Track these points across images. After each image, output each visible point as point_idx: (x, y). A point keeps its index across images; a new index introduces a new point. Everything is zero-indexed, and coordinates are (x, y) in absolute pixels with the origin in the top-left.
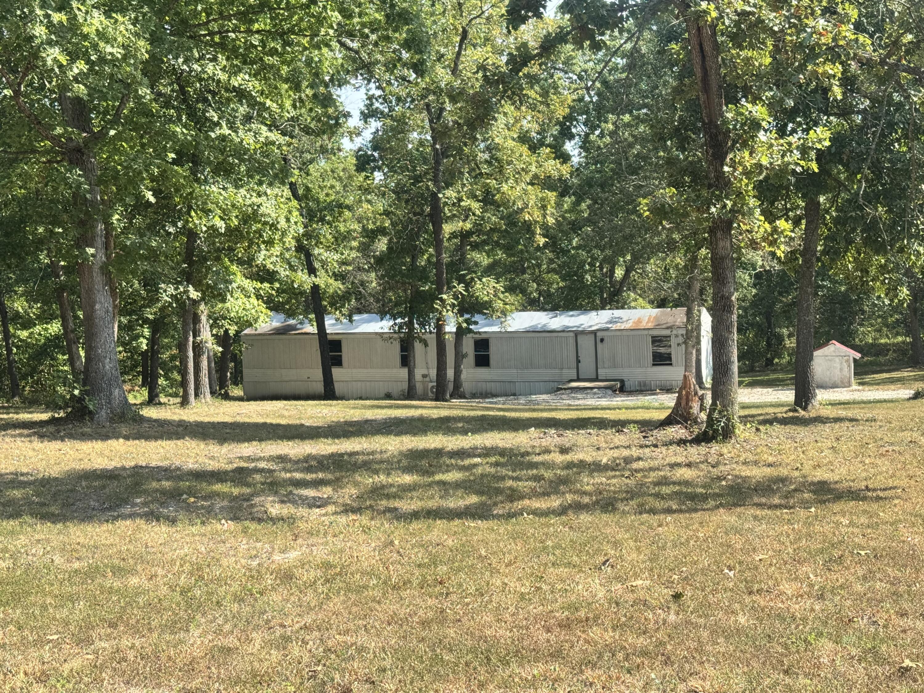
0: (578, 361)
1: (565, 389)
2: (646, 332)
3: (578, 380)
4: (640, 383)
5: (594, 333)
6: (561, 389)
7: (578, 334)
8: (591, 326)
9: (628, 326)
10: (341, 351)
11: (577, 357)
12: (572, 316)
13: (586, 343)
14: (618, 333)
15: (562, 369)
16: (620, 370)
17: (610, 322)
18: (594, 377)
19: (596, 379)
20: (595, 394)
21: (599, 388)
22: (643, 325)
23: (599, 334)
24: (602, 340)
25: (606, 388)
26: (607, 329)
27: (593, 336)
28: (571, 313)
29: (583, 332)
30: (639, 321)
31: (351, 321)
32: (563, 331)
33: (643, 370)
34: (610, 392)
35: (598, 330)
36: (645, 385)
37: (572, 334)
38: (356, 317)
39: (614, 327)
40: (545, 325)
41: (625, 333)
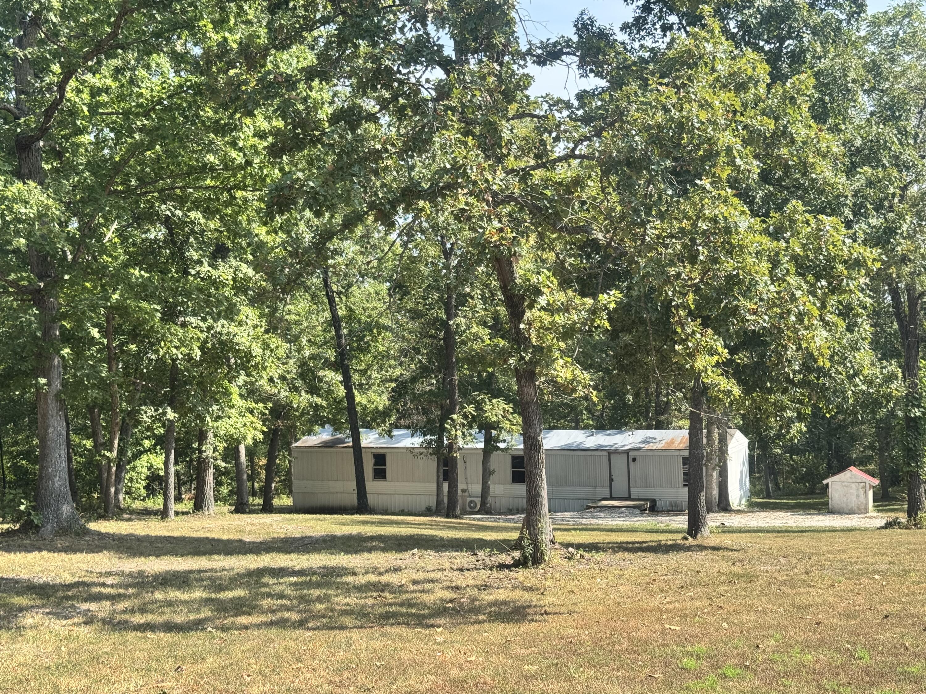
0: (611, 480)
1: (594, 507)
2: (677, 453)
3: (611, 498)
4: (671, 503)
5: (627, 452)
6: (591, 507)
7: (612, 453)
8: (624, 446)
9: (659, 446)
10: (385, 465)
11: (610, 475)
12: (609, 435)
13: (619, 463)
14: (650, 453)
15: (595, 487)
16: (653, 490)
17: (644, 442)
18: (627, 496)
19: (629, 499)
20: (622, 512)
21: (627, 507)
22: (675, 446)
23: (632, 454)
24: (634, 460)
25: (634, 507)
26: (639, 449)
27: (625, 455)
28: (608, 432)
29: (616, 451)
30: (672, 442)
31: (391, 437)
32: (596, 450)
33: (675, 490)
34: (637, 511)
35: (630, 450)
36: (676, 505)
37: (605, 453)
38: (395, 432)
39: (646, 447)
40: (580, 444)
41: (656, 453)
